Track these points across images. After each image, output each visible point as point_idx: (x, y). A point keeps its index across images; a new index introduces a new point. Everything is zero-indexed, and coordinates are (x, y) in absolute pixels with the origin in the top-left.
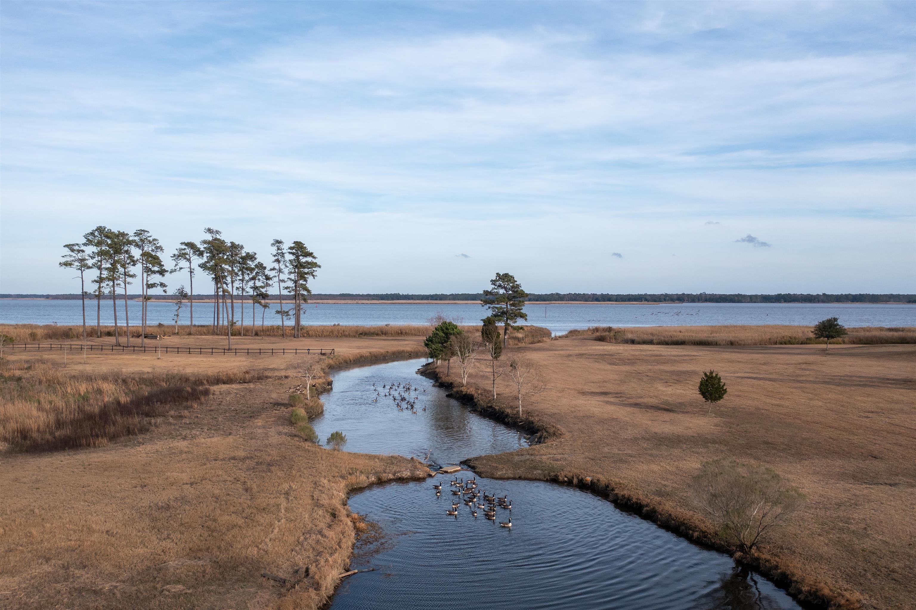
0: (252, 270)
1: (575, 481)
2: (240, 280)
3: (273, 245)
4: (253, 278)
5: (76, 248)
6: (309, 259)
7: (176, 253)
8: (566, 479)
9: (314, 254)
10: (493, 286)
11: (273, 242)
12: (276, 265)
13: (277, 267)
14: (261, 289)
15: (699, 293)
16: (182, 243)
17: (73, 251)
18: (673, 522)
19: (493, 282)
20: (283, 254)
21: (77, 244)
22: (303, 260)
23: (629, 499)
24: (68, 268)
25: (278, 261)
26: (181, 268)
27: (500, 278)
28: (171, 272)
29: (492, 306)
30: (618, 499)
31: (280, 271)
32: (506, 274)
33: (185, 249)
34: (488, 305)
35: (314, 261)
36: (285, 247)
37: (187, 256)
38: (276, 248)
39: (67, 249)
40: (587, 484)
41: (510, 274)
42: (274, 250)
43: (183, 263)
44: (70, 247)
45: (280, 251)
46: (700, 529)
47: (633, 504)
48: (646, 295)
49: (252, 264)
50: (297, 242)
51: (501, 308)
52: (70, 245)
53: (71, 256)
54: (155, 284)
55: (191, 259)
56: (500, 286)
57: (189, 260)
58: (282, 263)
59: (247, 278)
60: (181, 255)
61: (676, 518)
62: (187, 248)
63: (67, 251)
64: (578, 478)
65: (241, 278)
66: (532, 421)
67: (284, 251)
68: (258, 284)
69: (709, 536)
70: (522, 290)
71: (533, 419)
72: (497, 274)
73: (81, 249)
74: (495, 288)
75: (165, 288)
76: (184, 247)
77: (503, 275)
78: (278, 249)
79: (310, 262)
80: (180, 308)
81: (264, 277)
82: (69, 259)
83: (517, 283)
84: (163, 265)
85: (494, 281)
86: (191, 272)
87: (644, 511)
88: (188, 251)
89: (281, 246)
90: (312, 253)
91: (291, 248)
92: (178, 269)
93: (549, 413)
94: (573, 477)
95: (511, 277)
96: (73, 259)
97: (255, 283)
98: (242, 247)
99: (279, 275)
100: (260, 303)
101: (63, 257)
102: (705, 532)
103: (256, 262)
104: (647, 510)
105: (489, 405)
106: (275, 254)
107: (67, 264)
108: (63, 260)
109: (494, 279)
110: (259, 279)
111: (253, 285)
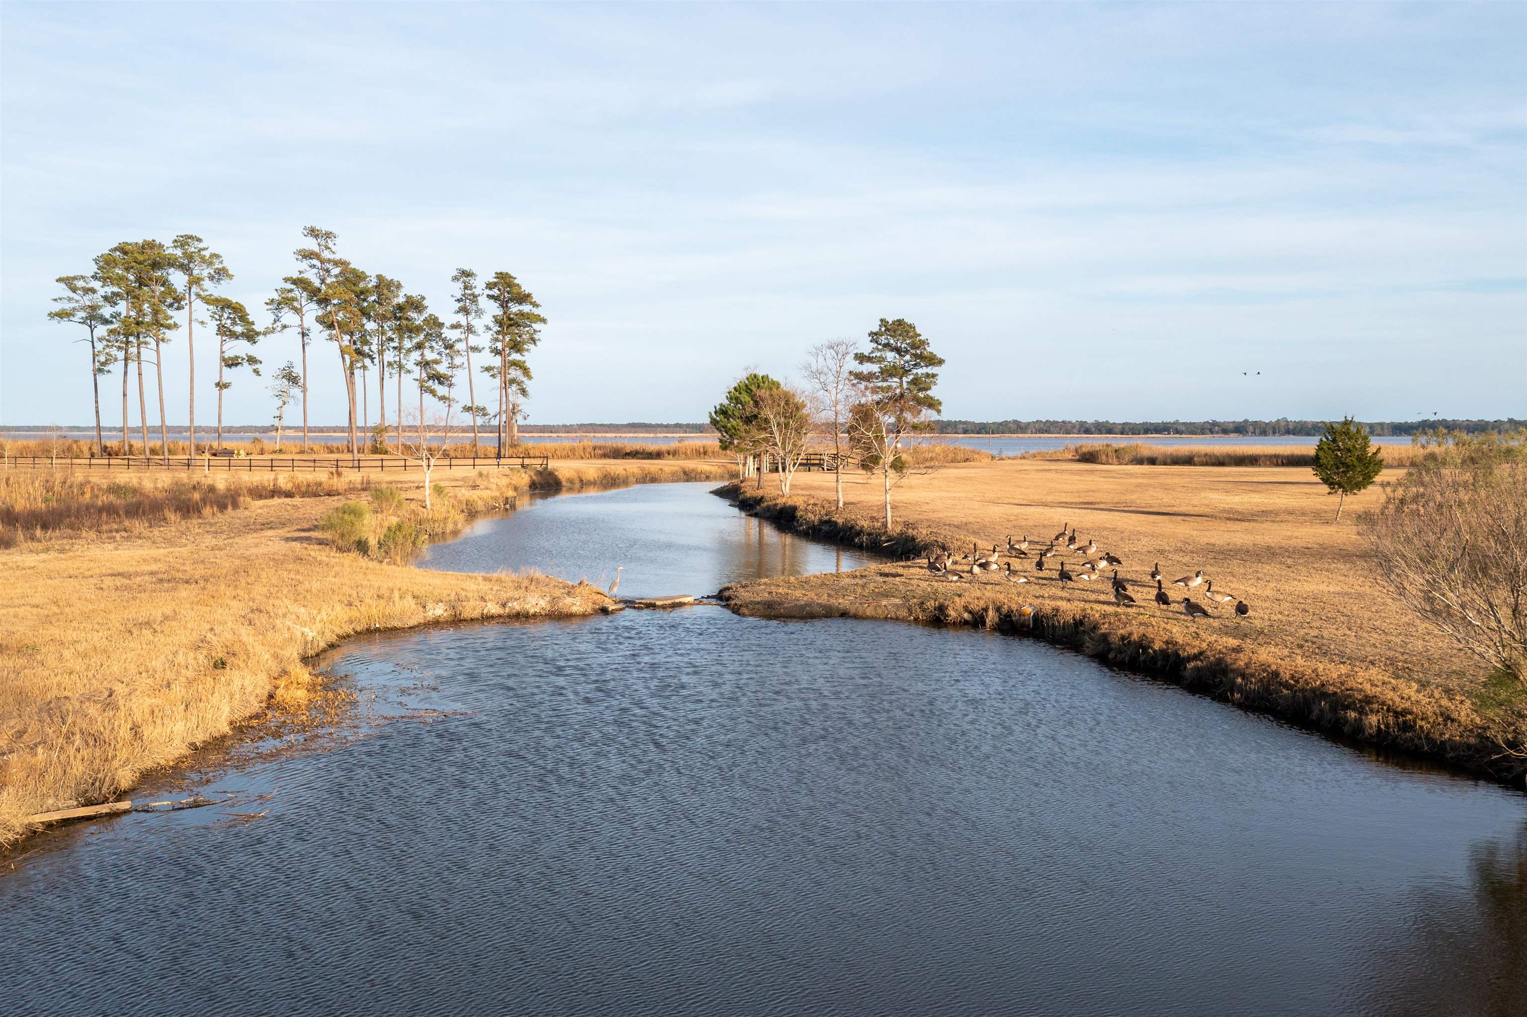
0: (419, 329)
1: (991, 617)
2: (395, 348)
3: (455, 279)
4: (419, 346)
5: (80, 284)
6: (526, 308)
7: (276, 296)
8: (966, 616)
9: (535, 298)
10: (875, 345)
11: (455, 273)
12: (462, 319)
13: (464, 322)
14: (435, 366)
15: (1274, 420)
16: (286, 280)
17: (74, 290)
18: (1285, 692)
19: (874, 336)
20: (475, 296)
21: (83, 277)
22: (514, 308)
23: (1143, 644)
24: (65, 324)
25: (465, 310)
26: (285, 327)
27: (887, 330)
28: (265, 334)
29: (872, 385)
30: (1110, 650)
31: (470, 329)
32: (898, 321)
33: (291, 291)
34: (864, 383)
35: (536, 311)
36: (479, 285)
37: (296, 304)
38: (462, 286)
39: (62, 285)
40: (1023, 625)
41: (908, 320)
42: (457, 289)
43: (288, 317)
44: (69, 282)
45: (469, 292)
46: (1383, 703)
47: (1154, 659)
48: (1176, 423)
49: (418, 319)
50: (501, 273)
51: (889, 388)
52: (68, 279)
53: (70, 299)
54: (237, 357)
55: (304, 310)
56: (887, 345)
57: (298, 311)
58: (473, 314)
59: (407, 344)
60: (284, 302)
61: (1297, 682)
62: (293, 287)
63: (63, 290)
64: (998, 609)
65: (396, 344)
66: (913, 536)
67: (477, 291)
68: (430, 356)
69: (1419, 723)
70: (931, 353)
71: (915, 532)
72: (882, 320)
73: (90, 286)
74: (879, 350)
75: (256, 366)
76: (289, 286)
77: (894, 322)
78: (466, 288)
79: (528, 314)
80: (284, 404)
81: (440, 343)
82: (68, 306)
83: (922, 338)
84: (253, 323)
85: (876, 334)
86: (304, 335)
87: (1187, 674)
88: (297, 293)
89: (473, 282)
90: (529, 295)
91: (490, 286)
92: (279, 329)
93: (956, 523)
94: (986, 610)
95: (910, 326)
96: (73, 305)
97: (422, 354)
98: (399, 286)
99: (467, 338)
100: (433, 392)
101: (55, 300)
102: (1405, 712)
103: (425, 315)
104: (1197, 669)
105: (825, 518)
106: (459, 296)
107: (62, 315)
108: (57, 307)
109: (876, 329)
110: (431, 347)
111: (419, 359)
